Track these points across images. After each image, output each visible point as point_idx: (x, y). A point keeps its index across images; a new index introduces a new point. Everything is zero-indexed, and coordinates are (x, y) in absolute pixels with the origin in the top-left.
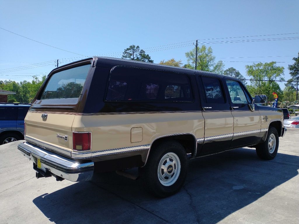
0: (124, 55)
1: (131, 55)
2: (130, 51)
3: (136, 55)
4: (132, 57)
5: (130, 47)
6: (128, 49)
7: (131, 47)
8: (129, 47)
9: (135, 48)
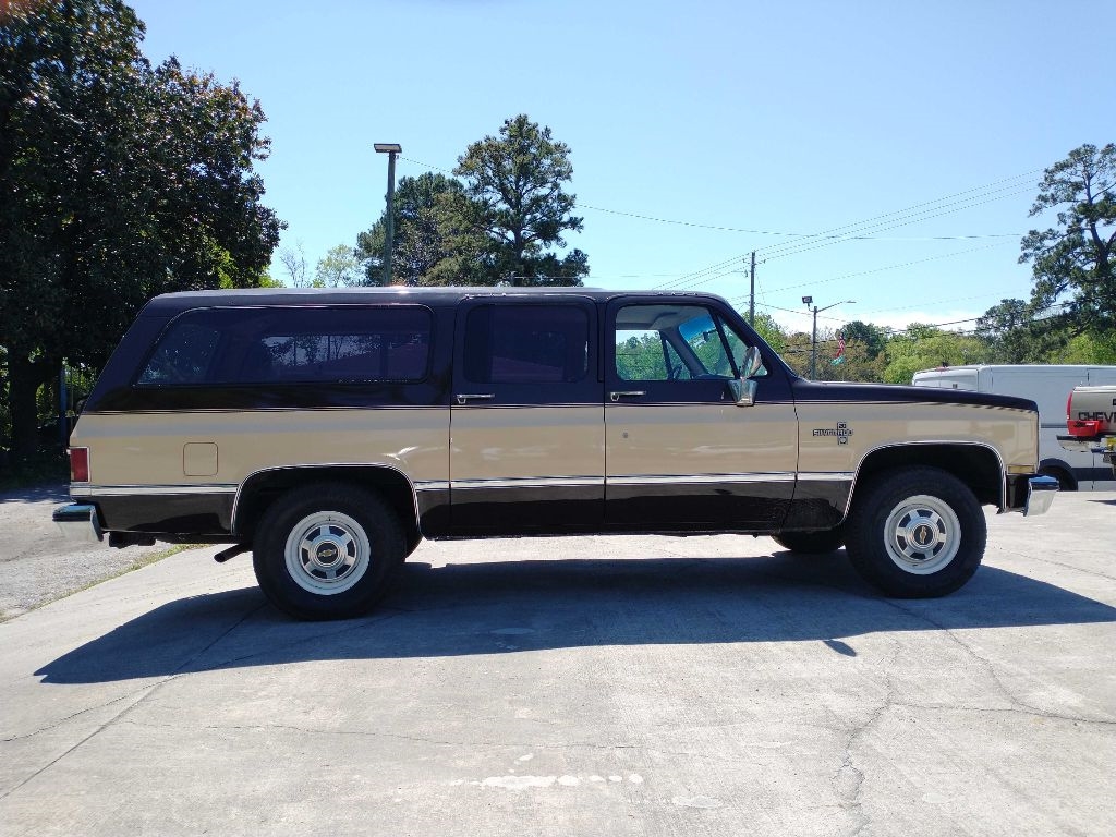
0: (1043, 194)
1: (1077, 187)
2: (1069, 171)
3: (1104, 184)
4: (1082, 196)
5: (1071, 154)
6: (1061, 167)
7: (1076, 154)
8: (1064, 157)
9: (1096, 157)
